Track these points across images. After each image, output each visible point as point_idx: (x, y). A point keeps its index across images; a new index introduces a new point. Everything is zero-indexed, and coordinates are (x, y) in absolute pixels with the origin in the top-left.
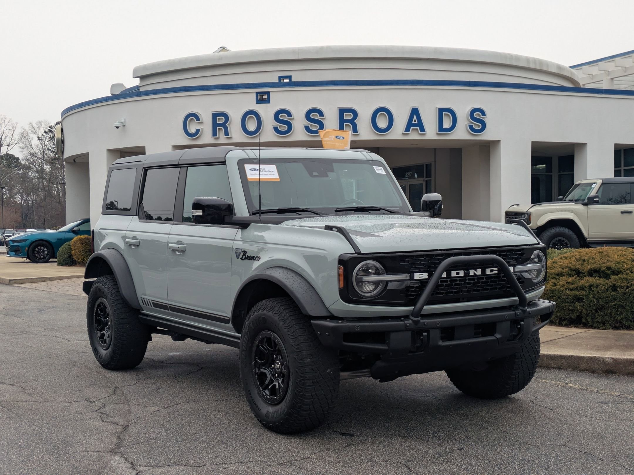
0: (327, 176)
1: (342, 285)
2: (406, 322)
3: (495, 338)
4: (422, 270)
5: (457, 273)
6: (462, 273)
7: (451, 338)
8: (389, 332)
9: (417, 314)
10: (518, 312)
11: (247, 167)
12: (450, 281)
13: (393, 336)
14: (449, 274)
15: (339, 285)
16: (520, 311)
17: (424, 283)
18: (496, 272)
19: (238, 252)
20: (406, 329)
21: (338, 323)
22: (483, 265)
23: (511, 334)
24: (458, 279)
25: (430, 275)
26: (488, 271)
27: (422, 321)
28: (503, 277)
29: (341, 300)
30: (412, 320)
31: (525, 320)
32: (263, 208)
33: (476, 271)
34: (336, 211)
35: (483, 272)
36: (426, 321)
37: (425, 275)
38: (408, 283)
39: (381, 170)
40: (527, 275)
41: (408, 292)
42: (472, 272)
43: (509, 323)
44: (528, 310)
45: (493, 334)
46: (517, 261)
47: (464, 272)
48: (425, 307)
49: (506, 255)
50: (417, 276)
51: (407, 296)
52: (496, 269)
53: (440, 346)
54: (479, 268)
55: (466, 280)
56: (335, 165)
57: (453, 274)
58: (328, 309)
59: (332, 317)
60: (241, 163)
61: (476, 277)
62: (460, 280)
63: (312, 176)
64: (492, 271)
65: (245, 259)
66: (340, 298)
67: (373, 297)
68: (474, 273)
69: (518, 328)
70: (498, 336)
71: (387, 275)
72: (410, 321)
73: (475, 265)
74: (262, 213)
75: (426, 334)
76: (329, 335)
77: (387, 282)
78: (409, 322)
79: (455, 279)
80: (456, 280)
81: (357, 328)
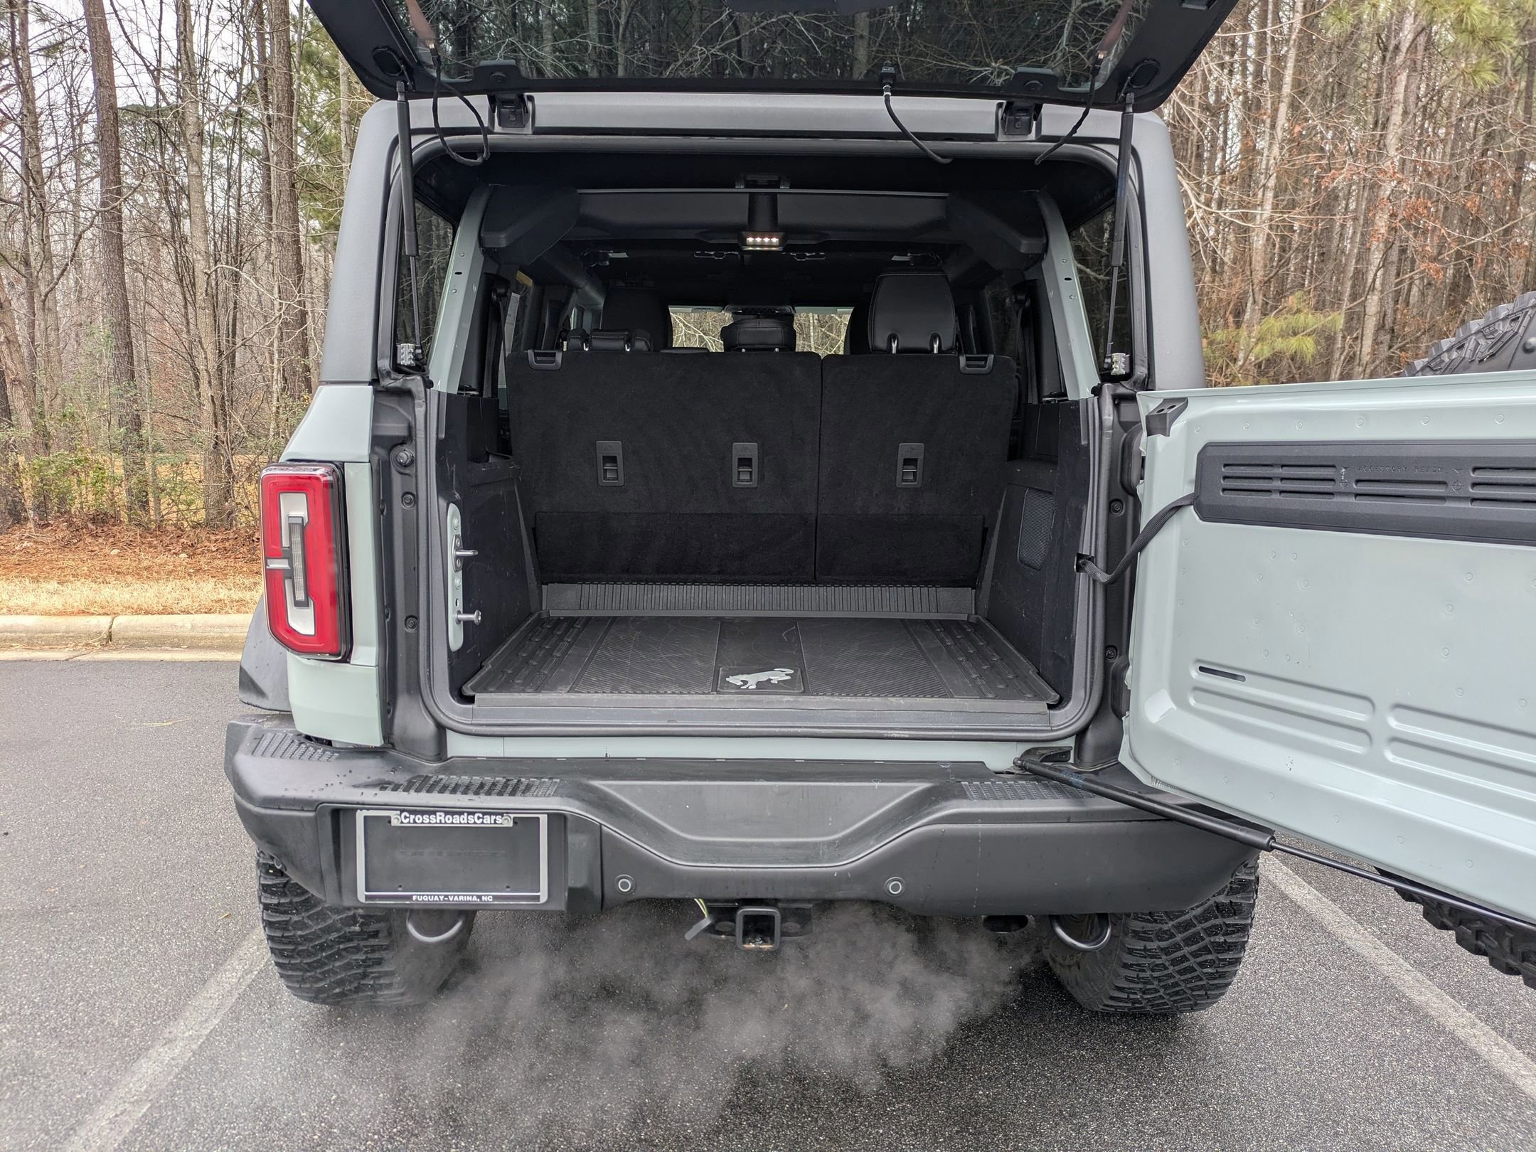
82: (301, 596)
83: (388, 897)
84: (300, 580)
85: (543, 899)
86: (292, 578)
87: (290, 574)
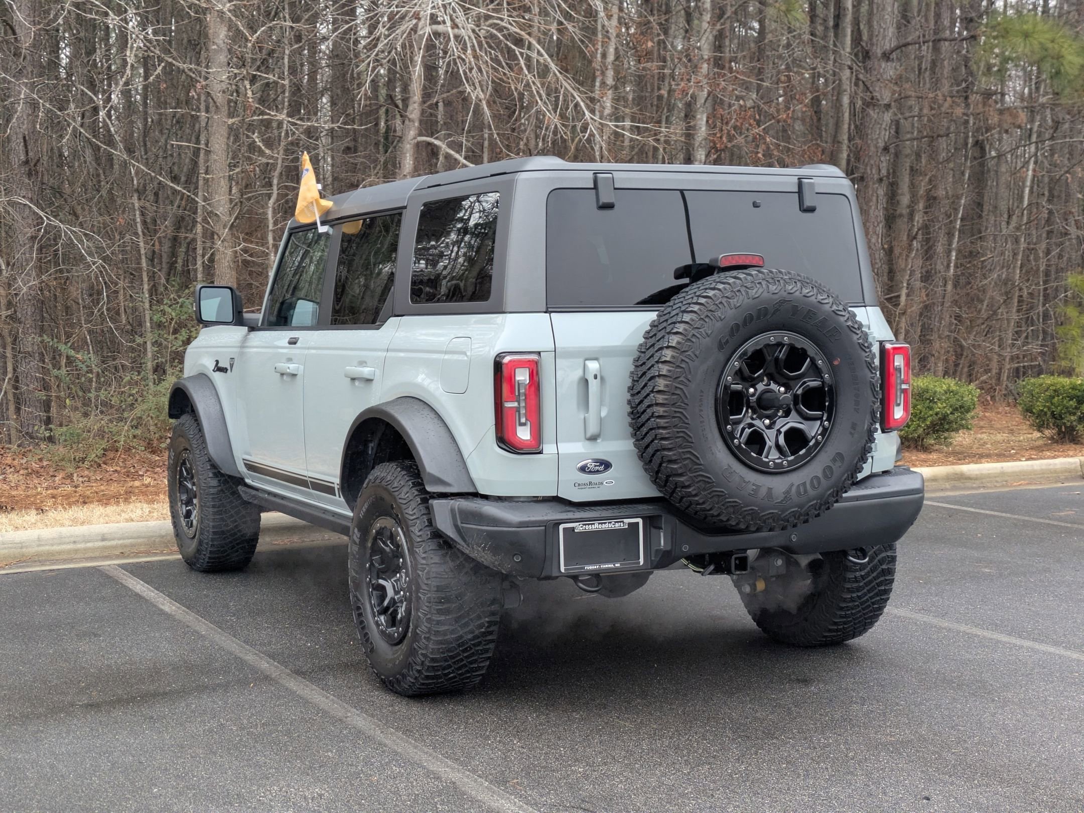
82: (523, 420)
83: (575, 569)
84: (523, 411)
85: (642, 563)
86: (519, 412)
87: (518, 409)
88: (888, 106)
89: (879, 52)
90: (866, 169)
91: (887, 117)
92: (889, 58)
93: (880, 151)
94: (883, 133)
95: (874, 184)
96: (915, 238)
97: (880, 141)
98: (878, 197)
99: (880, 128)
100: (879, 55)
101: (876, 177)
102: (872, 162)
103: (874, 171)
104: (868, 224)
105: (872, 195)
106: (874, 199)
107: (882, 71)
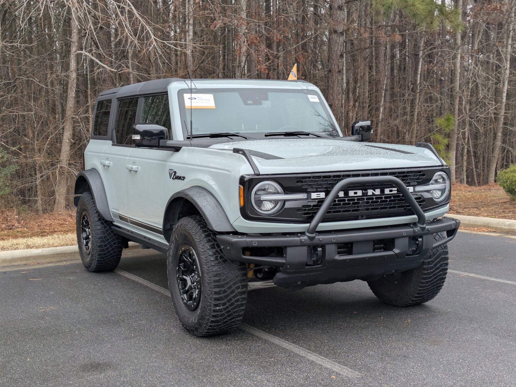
0: (261, 104)
1: (242, 204)
2: (301, 238)
3: (393, 253)
4: (319, 190)
5: (356, 193)
6: (360, 193)
7: (350, 252)
8: (286, 247)
9: (314, 231)
10: (417, 229)
11: (187, 96)
12: (348, 200)
13: (289, 251)
14: (346, 194)
15: (240, 204)
16: (419, 228)
17: (321, 201)
18: (396, 192)
19: (171, 172)
20: (302, 244)
21: (239, 238)
22: (382, 185)
23: (410, 249)
24: (356, 198)
25: (327, 195)
26: (387, 191)
27: (317, 237)
28: (402, 196)
29: (241, 217)
30: (308, 236)
31: (425, 237)
32: (194, 133)
33: (374, 191)
34: (266, 136)
35: (382, 191)
36: (321, 237)
37: (322, 195)
38: (305, 203)
39: (315, 98)
40: (427, 195)
41: (305, 210)
42: (370, 192)
43: (407, 239)
44: (427, 227)
45: (391, 249)
46: (417, 182)
47: (362, 192)
48: (320, 224)
49: (406, 176)
50: (314, 196)
51: (305, 214)
52: (396, 189)
53: (336, 261)
54: (377, 188)
55: (364, 199)
56: (270, 94)
57: (351, 193)
58: (232, 225)
59: (235, 233)
60: (181, 93)
61: (374, 197)
62: (357, 200)
63: (246, 104)
64: (391, 191)
65: (175, 178)
66: (240, 215)
67: (271, 215)
68: (373, 193)
69: (416, 244)
70: (396, 251)
71: (285, 194)
72: (306, 237)
73: (373, 185)
74: (193, 138)
75: (321, 249)
76: (229, 249)
77: (285, 201)
78: (304, 238)
79: (352, 199)
80: (354, 200)
81: (255, 243)
88: (342, 33)
89: (336, 6)
90: (332, 66)
91: (342, 39)
92: (341, 9)
93: (338, 57)
94: (340, 47)
95: (336, 73)
96: (357, 101)
97: (338, 51)
98: (338, 80)
99: (338, 45)
100: (336, 7)
101: (337, 70)
102: (335, 62)
103: (336, 67)
104: (334, 94)
105: (335, 79)
106: (336, 81)
107: (338, 15)
